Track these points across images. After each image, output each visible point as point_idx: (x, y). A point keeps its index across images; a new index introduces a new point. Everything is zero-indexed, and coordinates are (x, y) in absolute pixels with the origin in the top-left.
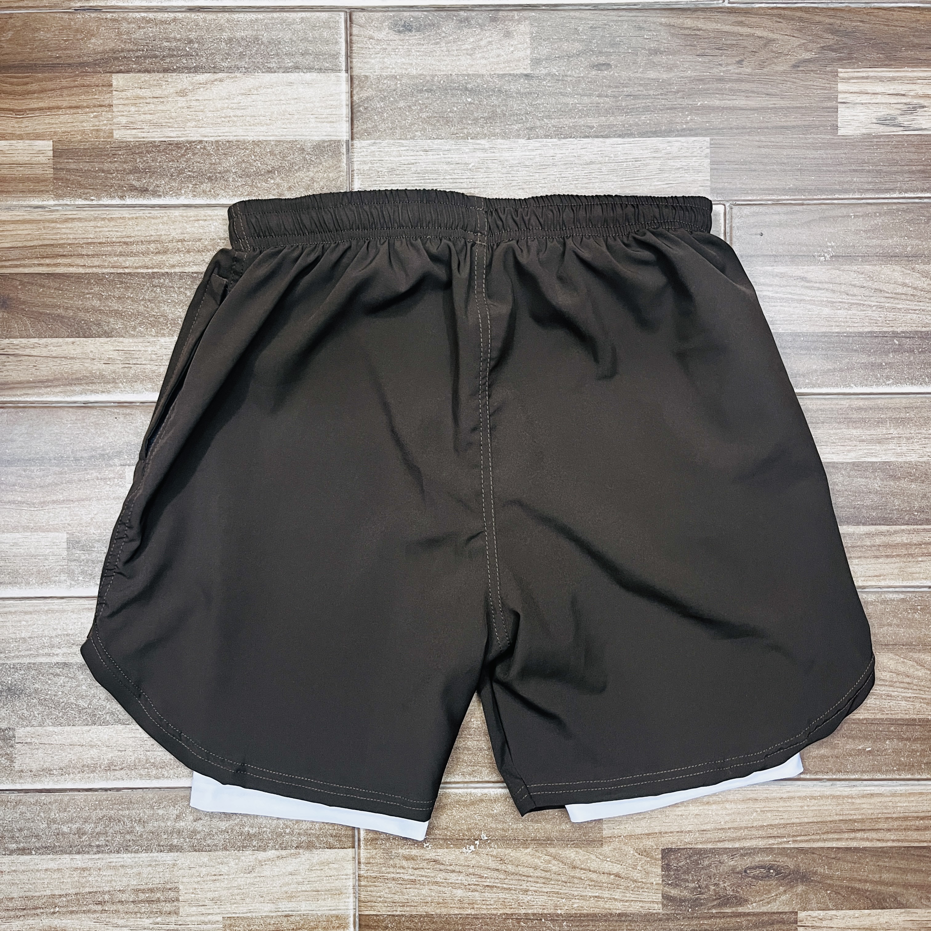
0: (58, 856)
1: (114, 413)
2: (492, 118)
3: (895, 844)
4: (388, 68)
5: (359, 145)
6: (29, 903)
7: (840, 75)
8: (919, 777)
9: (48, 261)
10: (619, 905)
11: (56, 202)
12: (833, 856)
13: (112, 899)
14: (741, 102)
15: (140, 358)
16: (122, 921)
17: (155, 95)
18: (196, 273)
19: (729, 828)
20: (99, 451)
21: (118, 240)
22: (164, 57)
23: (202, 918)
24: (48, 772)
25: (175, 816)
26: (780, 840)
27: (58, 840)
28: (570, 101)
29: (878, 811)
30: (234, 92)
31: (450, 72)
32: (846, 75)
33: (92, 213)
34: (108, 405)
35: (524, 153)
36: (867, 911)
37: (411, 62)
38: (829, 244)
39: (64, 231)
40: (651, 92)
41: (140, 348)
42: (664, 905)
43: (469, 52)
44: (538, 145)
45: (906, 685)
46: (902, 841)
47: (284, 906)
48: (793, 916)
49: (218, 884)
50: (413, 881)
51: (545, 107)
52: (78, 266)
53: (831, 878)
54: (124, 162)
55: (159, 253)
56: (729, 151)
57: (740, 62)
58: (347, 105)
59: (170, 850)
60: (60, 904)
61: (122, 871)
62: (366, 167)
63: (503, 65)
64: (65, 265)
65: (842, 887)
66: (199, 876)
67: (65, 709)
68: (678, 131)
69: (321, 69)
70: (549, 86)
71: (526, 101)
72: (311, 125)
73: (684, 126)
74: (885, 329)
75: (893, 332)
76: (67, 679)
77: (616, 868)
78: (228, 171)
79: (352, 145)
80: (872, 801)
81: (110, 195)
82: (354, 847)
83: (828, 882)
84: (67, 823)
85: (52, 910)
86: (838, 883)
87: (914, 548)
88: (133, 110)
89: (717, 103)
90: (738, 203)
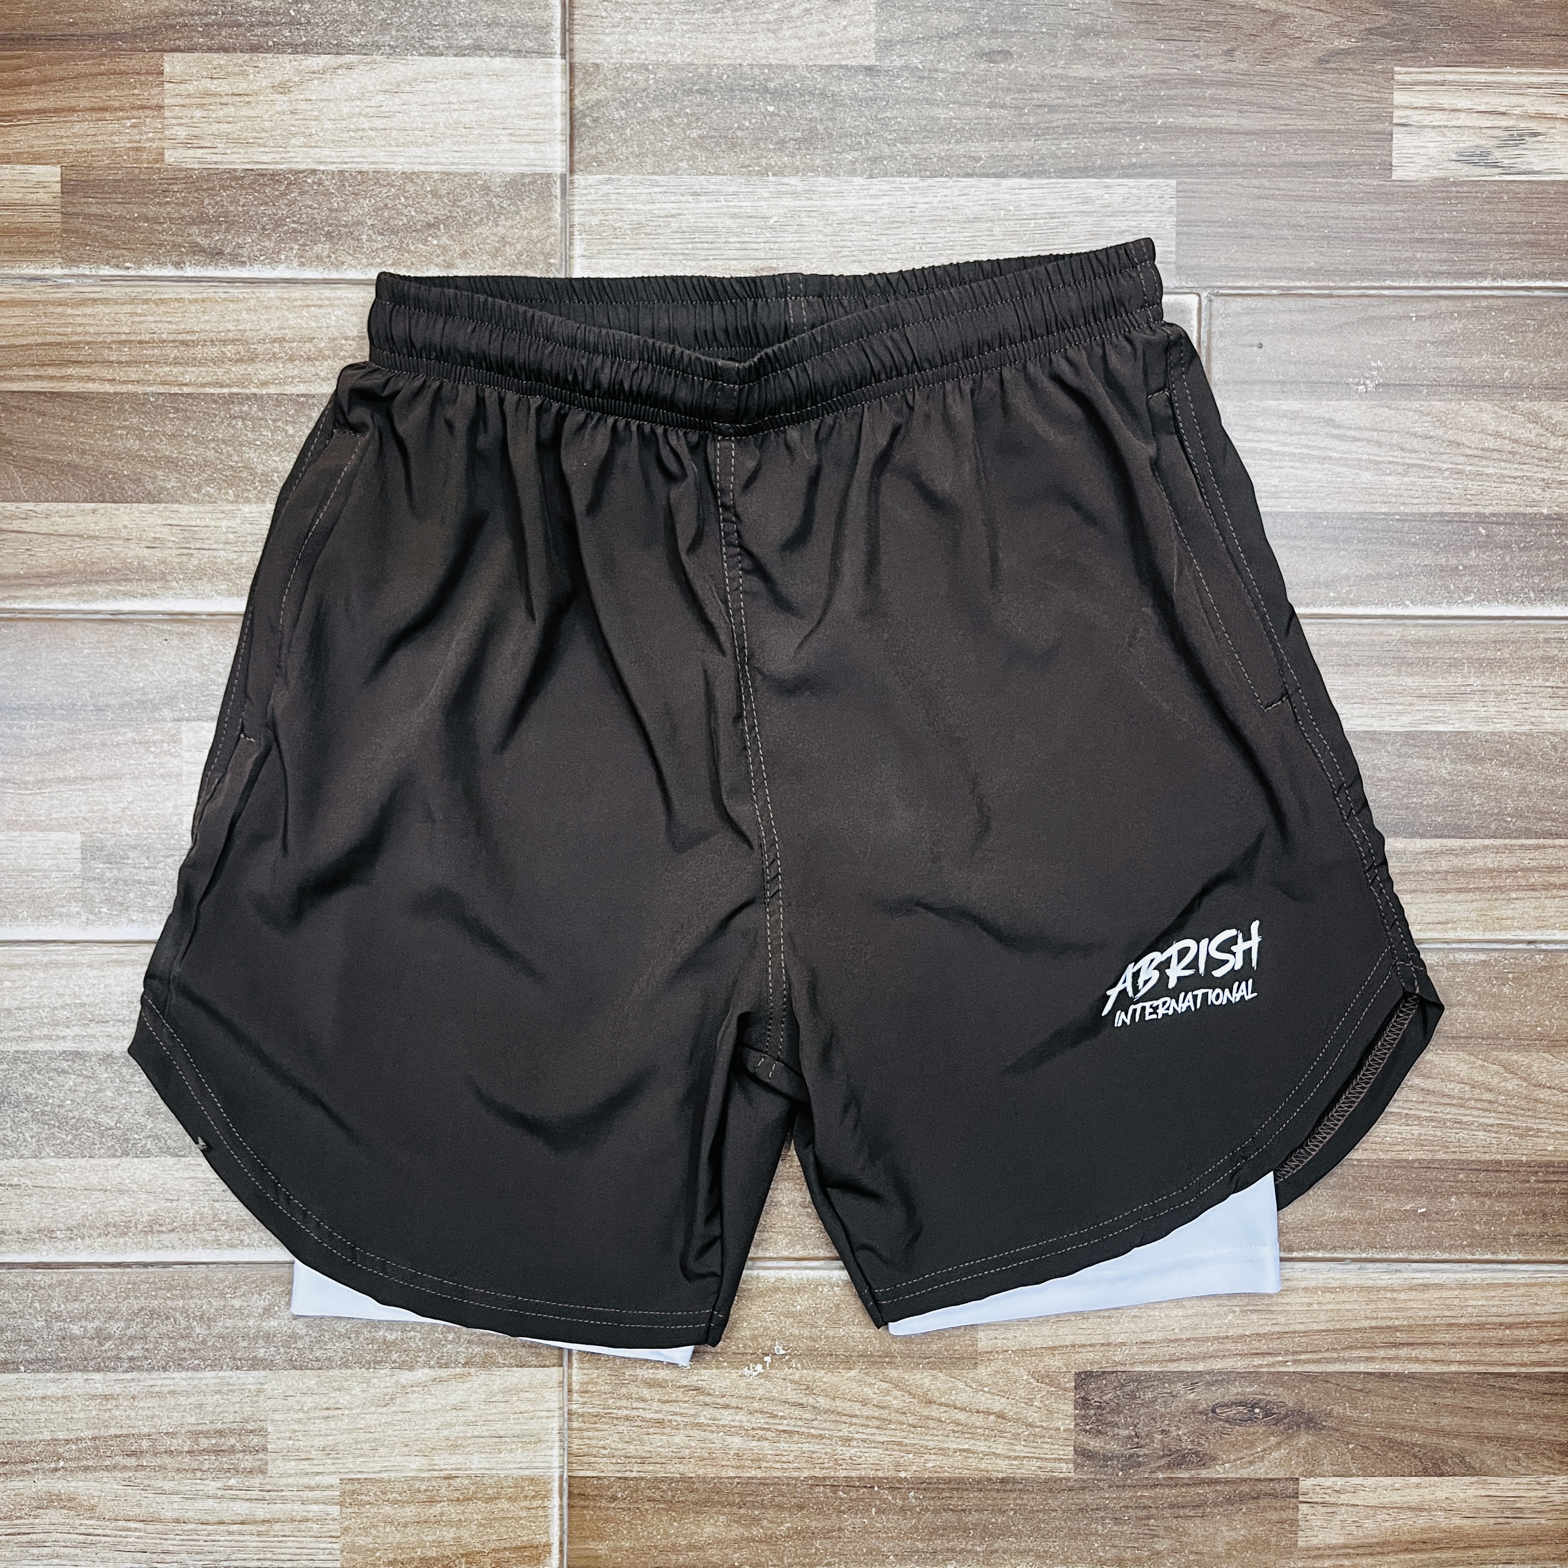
0: (64, 1376)
1: (163, 631)
2: (809, 140)
3: (1463, 1368)
4: (634, 51)
5: (583, 183)
7: (1397, 77)
8: (1504, 1257)
9: (51, 371)
10: (1003, 1464)
11: (66, 271)
12: (1359, 1386)
13: (153, 1446)
14: (1229, 120)
15: (208, 539)
16: (172, 1484)
17: (235, 91)
18: (303, 395)
19: (1188, 1340)
20: (137, 696)
21: (171, 338)
22: (251, 25)
23: (306, 1480)
24: (49, 1234)
25: (261, 1311)
26: (1271, 1359)
27: (64, 1348)
28: (942, 113)
29: (1435, 1313)
30: (371, 88)
31: (739, 61)
32: (1407, 78)
33: (128, 290)
34: (154, 617)
35: (862, 201)
36: (1414, 1480)
37: (673, 42)
38: (1374, 364)
39: (79, 320)
40: (1079, 101)
42: (1077, 1465)
43: (772, 27)
44: (886, 187)
45: (1486, 1105)
46: (1475, 1363)
47: (443, 1462)
48: (1291, 1486)
49: (332, 1424)
50: (660, 1422)
51: (899, 123)
52: (103, 380)
53: (1355, 1422)
54: (183, 204)
55: (241, 360)
56: (1209, 203)
57: (1230, 53)
58: (564, 114)
59: (253, 1367)
60: (66, 1455)
61: (170, 1401)
62: (595, 221)
63: (830, 50)
64: (81, 379)
65: (1374, 1438)
67: (77, 1130)
68: (1123, 167)
69: (519, 51)
70: (906, 88)
71: (867, 113)
72: (503, 147)
73: (1134, 160)
74: (1463, 510)
75: (1477, 514)
76: (80, 1080)
77: (999, 1404)
78: (359, 223)
79: (572, 182)
80: (1427, 1296)
81: (159, 260)
82: (561, 1365)
83: (1352, 1429)
84: (80, 1320)
86: (1366, 1431)
87: (1504, 876)
88: (198, 115)
89: (1190, 121)
90: (1221, 291)
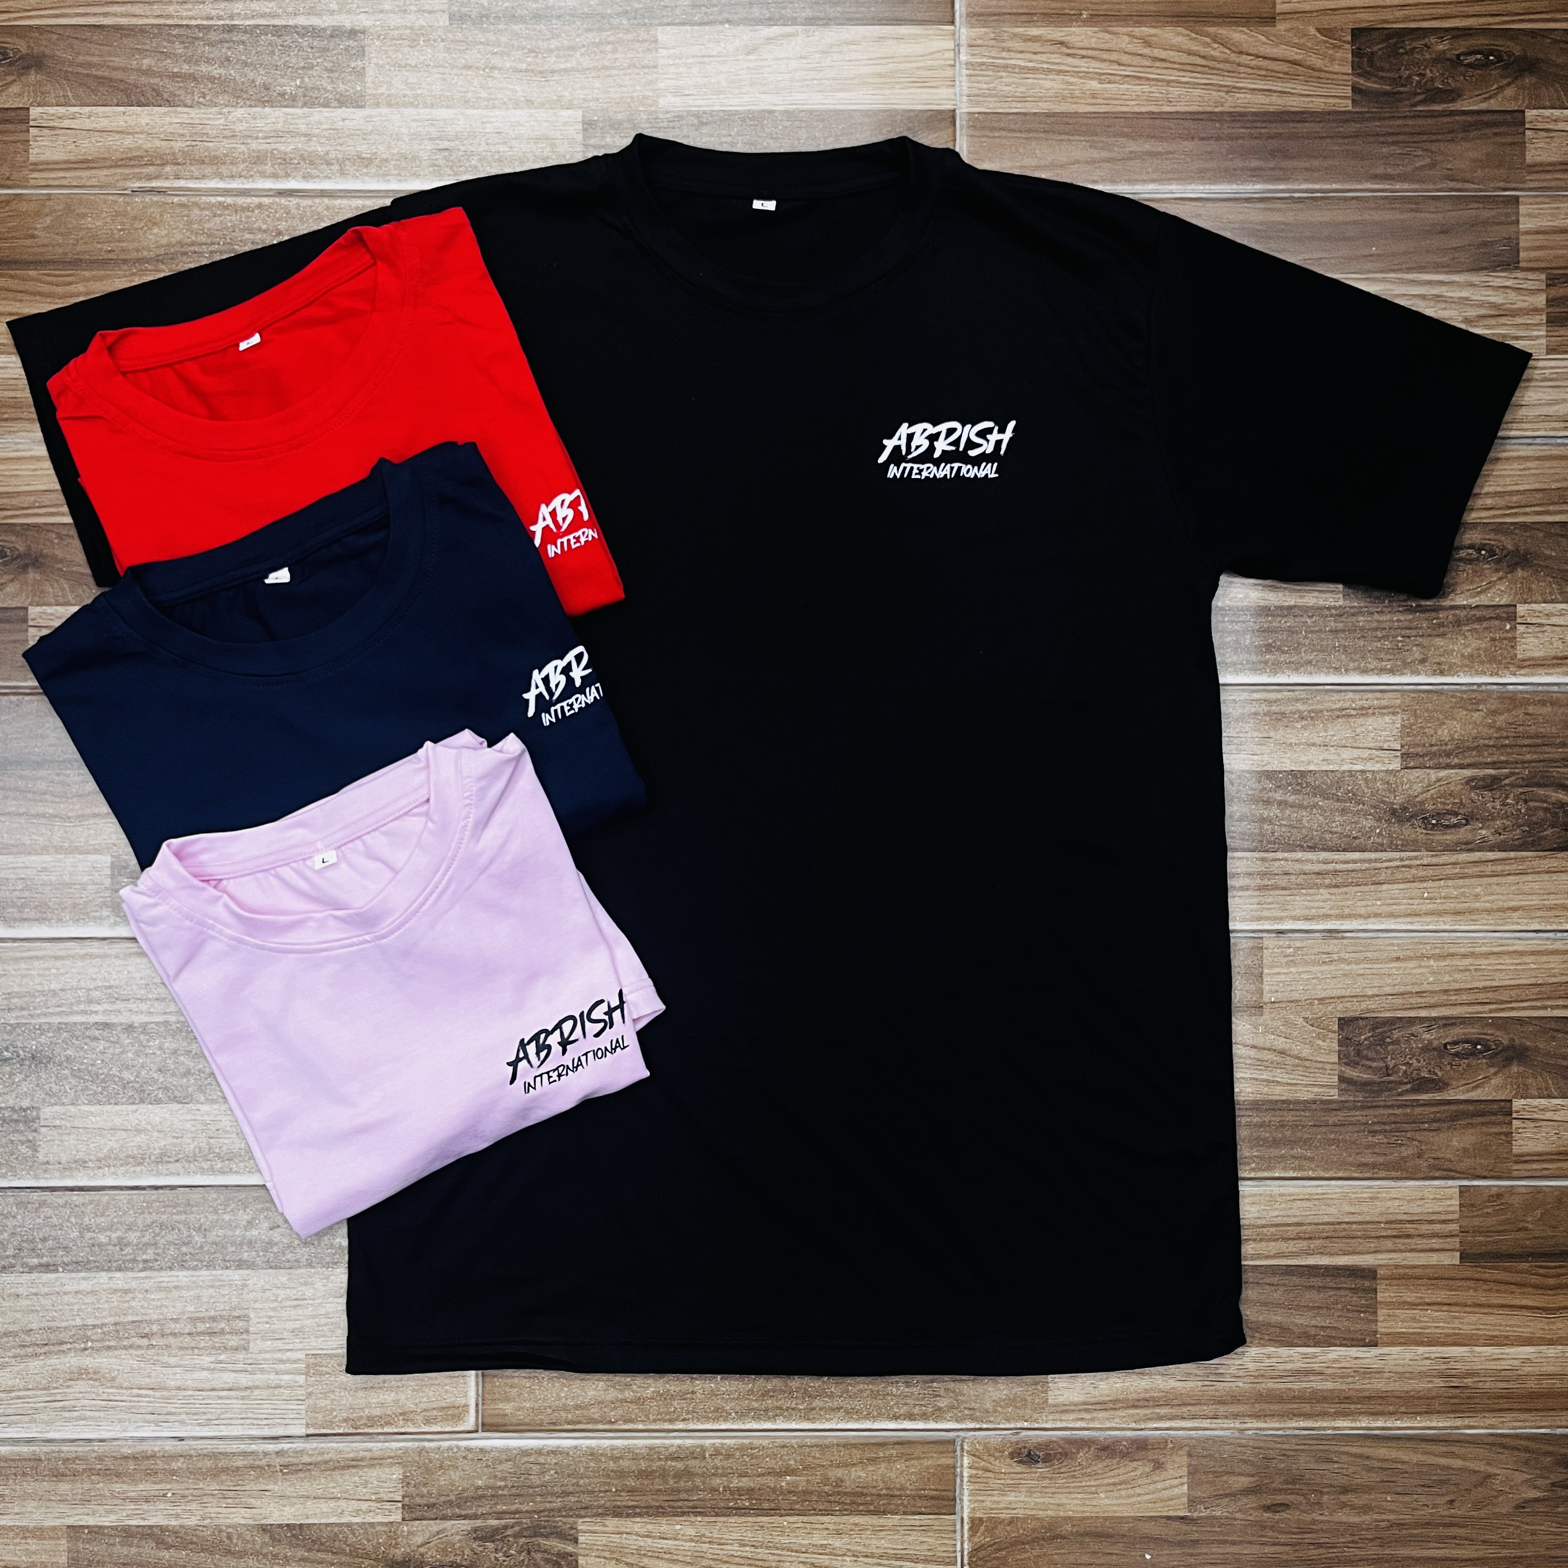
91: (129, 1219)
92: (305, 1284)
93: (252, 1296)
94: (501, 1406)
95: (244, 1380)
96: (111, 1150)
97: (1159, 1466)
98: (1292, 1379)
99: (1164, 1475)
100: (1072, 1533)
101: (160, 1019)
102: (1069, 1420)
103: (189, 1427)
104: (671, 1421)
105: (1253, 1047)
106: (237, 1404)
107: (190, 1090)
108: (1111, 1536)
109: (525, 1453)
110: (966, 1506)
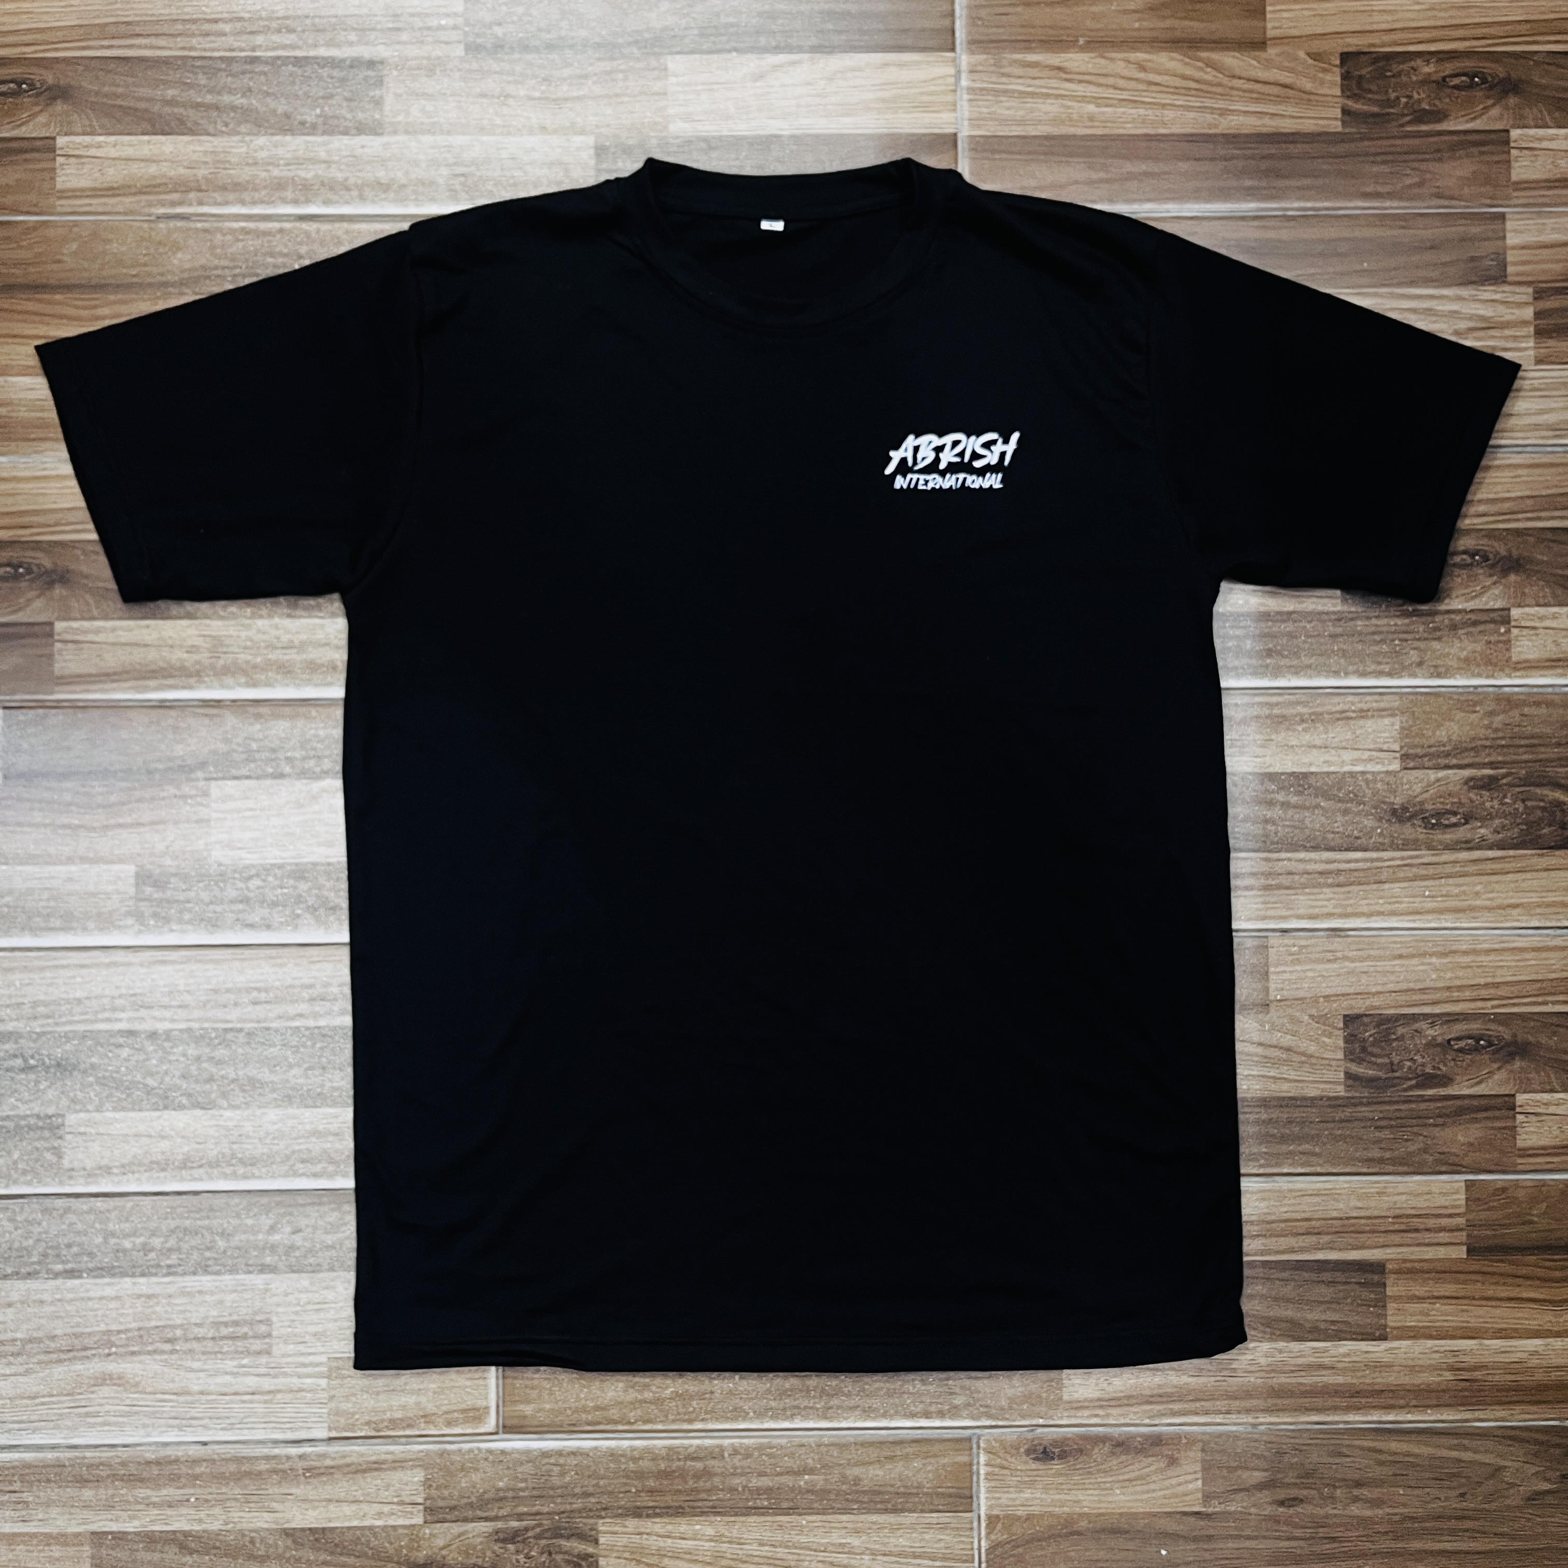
6: (76, 1342)
41: (231, 632)
66: (298, 1304)
85: (107, 1351)
91: (152, 1225)
92: (327, 1288)
93: (275, 1299)
94: (521, 1407)
95: (267, 1384)
96: (134, 1156)
97: (1173, 1461)
98: (1303, 1373)
99: (1179, 1470)
100: (1088, 1529)
101: (183, 1026)
102: (1083, 1417)
103: (211, 1432)
104: (690, 1421)
105: (1260, 1044)
106: (260, 1408)
107: (213, 1096)
108: (1127, 1532)
109: (545, 1454)
110: (983, 1504)
